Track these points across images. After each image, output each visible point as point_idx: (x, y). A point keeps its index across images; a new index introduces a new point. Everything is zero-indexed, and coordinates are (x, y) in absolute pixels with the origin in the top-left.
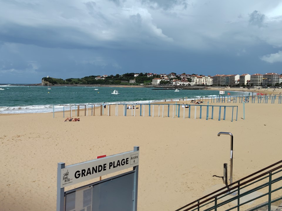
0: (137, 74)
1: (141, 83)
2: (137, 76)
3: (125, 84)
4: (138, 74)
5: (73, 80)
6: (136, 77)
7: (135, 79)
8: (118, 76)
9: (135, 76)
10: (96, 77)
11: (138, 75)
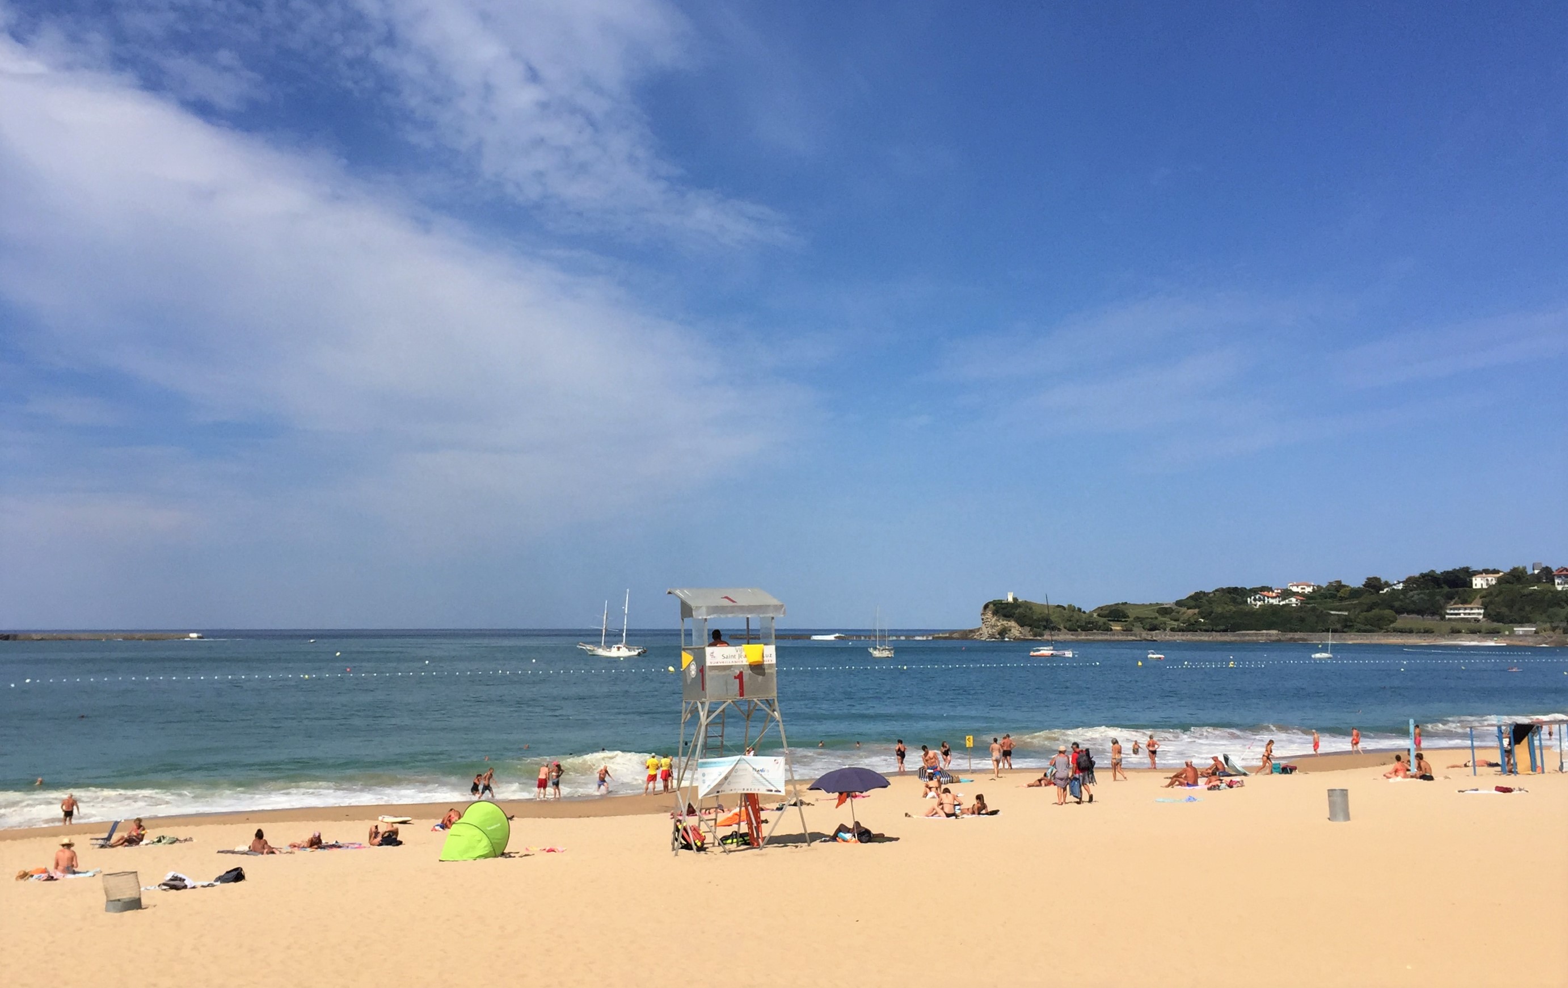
0: (1487, 571)
1: (1521, 623)
2: (1490, 586)
3: (1419, 632)
4: (1495, 572)
5: (1132, 614)
6: (1482, 589)
7: (1478, 601)
8: (1374, 585)
9: (1478, 582)
10: (1254, 591)
11: (1492, 580)
